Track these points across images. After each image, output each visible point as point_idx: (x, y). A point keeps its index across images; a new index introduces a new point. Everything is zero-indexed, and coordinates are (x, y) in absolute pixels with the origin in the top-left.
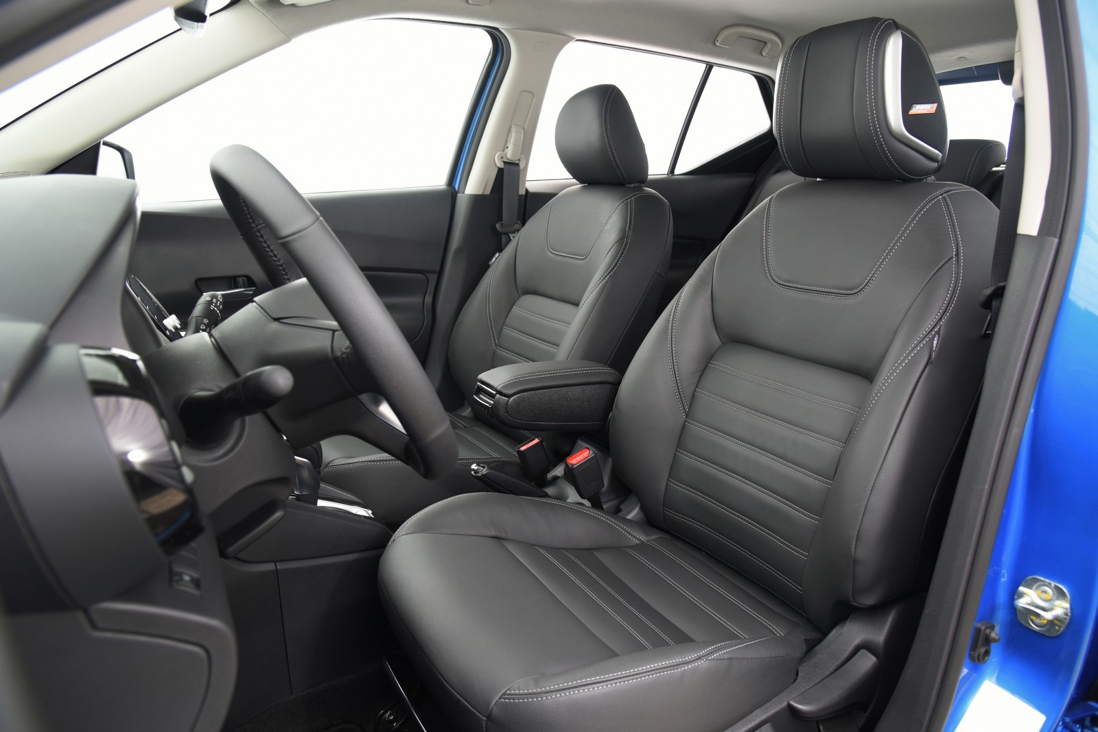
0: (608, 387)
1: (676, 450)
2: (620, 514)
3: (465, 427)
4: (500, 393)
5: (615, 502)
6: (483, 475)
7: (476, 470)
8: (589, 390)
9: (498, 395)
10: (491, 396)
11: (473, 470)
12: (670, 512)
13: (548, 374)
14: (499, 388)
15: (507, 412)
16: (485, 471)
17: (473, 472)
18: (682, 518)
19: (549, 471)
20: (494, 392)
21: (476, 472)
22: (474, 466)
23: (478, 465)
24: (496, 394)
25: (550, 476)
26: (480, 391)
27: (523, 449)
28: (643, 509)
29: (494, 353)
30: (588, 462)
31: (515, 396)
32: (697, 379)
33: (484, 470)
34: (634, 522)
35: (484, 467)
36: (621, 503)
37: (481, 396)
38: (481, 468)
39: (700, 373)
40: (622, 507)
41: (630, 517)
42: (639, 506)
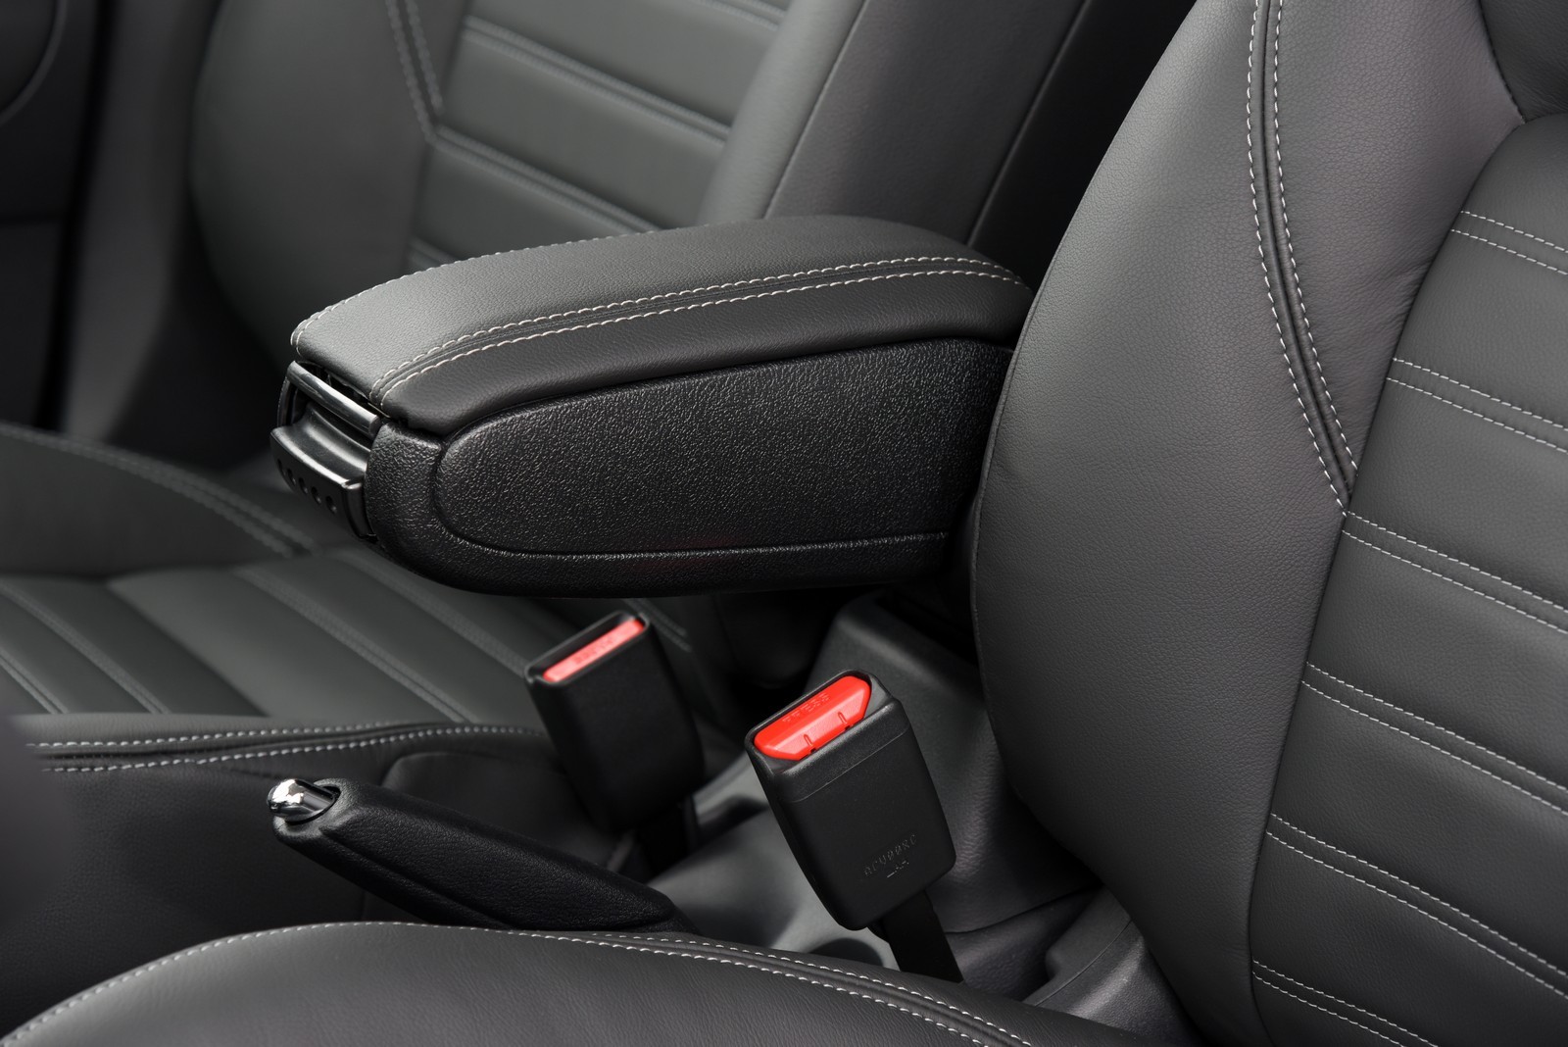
0: (961, 354)
1: (1305, 673)
2: (1043, 997)
3: (298, 550)
4: (399, 419)
5: (1022, 934)
6: (330, 834)
7: (295, 812)
8: (864, 372)
9: (387, 431)
10: (358, 434)
11: (281, 808)
12: (1283, 984)
13: (644, 307)
14: (390, 394)
15: (439, 513)
16: (339, 812)
17: (280, 822)
18: (1342, 1011)
19: (702, 778)
20: (371, 417)
21: (297, 817)
22: (284, 793)
23: (305, 784)
24: (376, 427)
25: (709, 802)
26: (304, 406)
27: (558, 674)
28: (1157, 965)
29: (425, 163)
30: (862, 741)
31: (475, 433)
32: (1395, 308)
33: (336, 809)
34: (1113, 1032)
35: (331, 794)
36: (1056, 934)
37: (313, 433)
38: (321, 803)
39: (1412, 277)
40: (1057, 956)
41: (1090, 1008)
42: (1139, 946)
